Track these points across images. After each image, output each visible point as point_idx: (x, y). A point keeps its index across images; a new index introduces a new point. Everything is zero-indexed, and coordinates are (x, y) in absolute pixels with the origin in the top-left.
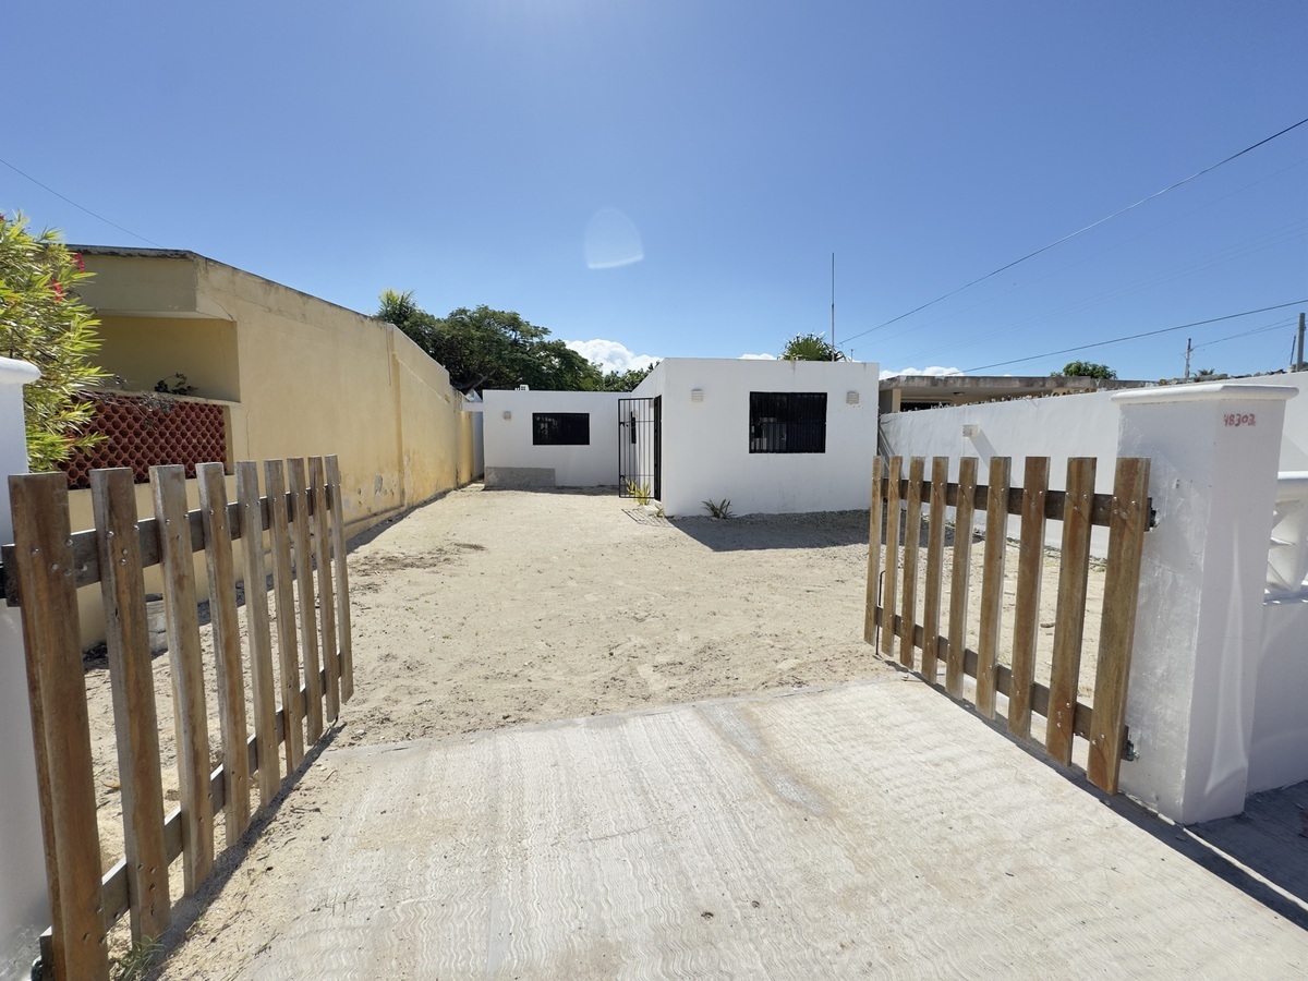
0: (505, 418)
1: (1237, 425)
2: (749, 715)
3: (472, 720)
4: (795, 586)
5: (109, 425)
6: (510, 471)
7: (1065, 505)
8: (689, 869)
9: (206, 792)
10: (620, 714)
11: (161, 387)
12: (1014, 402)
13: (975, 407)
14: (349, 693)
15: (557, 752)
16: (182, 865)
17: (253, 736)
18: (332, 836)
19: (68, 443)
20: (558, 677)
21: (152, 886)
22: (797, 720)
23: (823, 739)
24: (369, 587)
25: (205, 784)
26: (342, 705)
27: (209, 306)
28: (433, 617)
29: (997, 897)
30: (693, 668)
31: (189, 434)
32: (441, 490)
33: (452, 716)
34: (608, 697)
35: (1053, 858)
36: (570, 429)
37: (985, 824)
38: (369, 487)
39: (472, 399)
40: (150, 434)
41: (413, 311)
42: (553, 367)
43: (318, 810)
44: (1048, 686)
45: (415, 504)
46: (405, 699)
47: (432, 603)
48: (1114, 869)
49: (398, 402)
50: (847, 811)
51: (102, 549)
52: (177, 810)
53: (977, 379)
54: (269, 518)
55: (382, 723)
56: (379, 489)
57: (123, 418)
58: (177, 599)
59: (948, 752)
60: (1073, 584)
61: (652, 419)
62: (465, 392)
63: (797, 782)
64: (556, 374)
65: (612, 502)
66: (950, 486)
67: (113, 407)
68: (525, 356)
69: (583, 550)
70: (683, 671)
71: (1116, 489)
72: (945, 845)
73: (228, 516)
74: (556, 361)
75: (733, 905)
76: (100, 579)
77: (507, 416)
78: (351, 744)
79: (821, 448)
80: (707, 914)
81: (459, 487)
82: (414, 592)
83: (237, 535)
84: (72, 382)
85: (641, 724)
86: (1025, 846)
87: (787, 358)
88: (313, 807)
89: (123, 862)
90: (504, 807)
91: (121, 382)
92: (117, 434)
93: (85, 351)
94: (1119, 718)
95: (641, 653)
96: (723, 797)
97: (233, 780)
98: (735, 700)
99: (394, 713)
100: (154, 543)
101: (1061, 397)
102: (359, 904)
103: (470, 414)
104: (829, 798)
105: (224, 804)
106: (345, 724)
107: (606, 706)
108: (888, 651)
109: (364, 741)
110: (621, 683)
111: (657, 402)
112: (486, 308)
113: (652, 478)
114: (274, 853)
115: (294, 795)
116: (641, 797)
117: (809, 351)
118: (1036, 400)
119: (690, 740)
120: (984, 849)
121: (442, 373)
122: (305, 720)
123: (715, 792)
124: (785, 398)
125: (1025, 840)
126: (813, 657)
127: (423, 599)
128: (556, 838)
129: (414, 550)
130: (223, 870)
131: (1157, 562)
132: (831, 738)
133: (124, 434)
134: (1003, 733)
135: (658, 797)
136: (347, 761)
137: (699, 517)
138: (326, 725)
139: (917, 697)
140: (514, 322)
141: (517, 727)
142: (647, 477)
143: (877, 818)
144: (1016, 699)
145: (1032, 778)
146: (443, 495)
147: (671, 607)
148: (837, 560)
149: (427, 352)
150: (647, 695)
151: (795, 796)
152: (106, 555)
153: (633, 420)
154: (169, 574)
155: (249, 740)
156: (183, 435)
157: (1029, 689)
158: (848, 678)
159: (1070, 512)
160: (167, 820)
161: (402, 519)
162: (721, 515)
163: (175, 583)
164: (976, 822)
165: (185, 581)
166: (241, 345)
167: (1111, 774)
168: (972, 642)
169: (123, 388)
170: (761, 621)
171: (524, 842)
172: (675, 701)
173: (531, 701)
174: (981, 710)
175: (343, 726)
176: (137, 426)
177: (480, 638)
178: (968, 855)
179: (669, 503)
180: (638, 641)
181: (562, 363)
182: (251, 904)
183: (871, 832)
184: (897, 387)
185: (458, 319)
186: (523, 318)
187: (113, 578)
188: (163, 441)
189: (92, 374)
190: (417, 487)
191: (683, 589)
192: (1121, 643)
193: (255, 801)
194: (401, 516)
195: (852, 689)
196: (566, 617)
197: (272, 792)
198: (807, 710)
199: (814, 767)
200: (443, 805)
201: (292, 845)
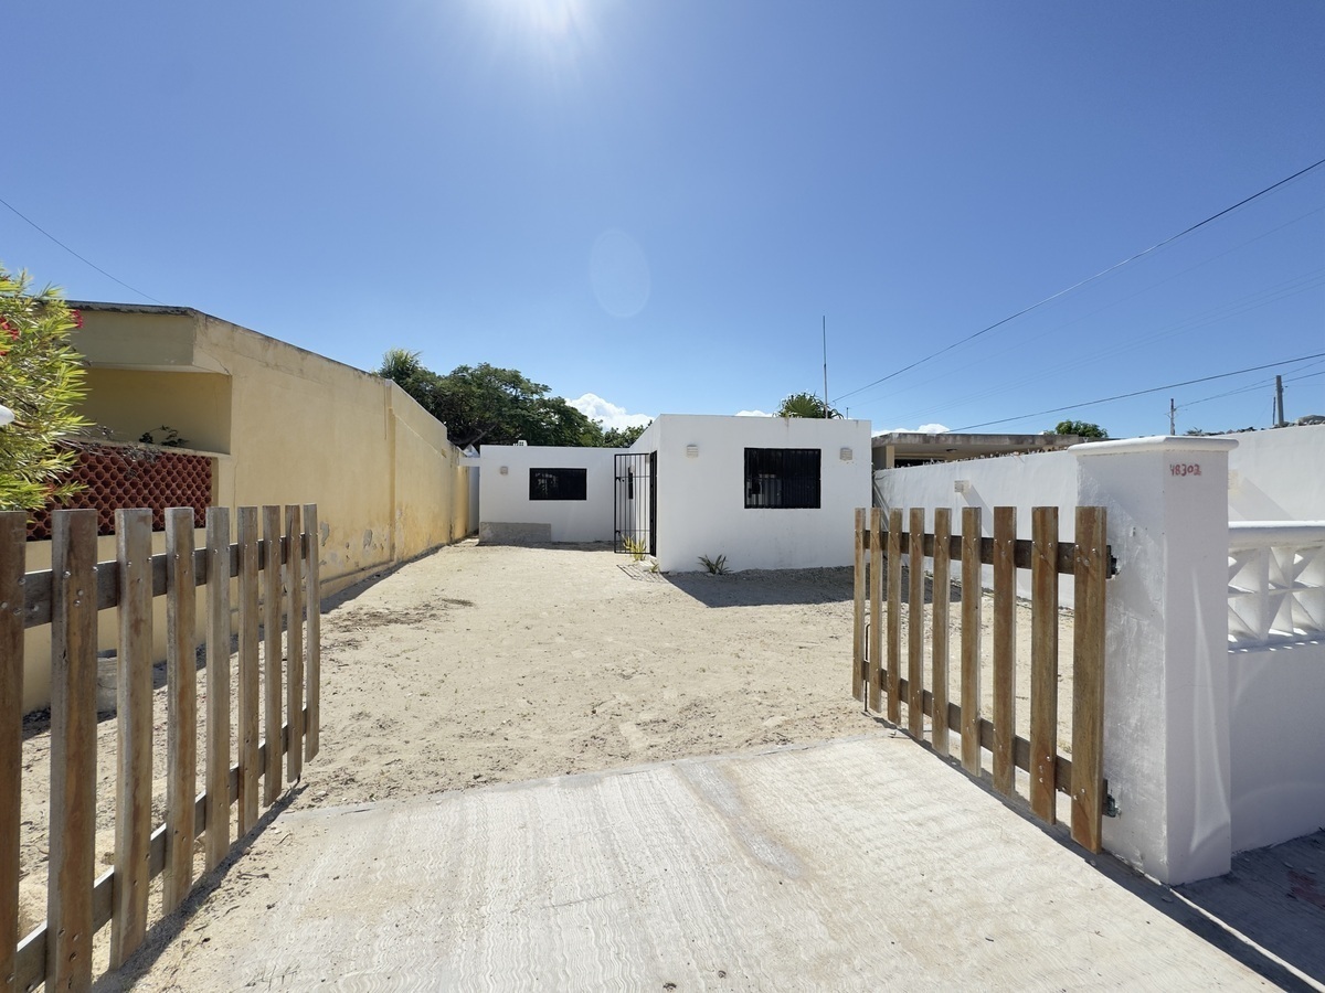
0: (502, 473)
1: (1184, 475)
2: (729, 774)
3: (441, 781)
4: (788, 642)
5: (92, 475)
6: (506, 526)
7: (1033, 554)
8: (654, 936)
9: (144, 852)
10: (597, 773)
11: (146, 439)
12: (1002, 458)
13: (965, 463)
14: (313, 751)
15: (527, 813)
16: (110, 935)
17: (203, 794)
18: (279, 904)
19: (45, 491)
20: (536, 736)
21: (73, 955)
22: (779, 778)
23: (804, 798)
24: (350, 643)
25: (143, 842)
26: (305, 766)
27: (205, 360)
28: (413, 674)
29: (976, 964)
30: (677, 726)
31: (174, 485)
32: (433, 545)
33: (421, 775)
34: (585, 756)
35: (1035, 922)
36: (569, 485)
37: (967, 886)
38: (357, 541)
39: (470, 454)
40: (133, 485)
41: (414, 369)
42: (552, 423)
43: (266, 876)
44: (1029, 740)
45: (406, 559)
46: (374, 759)
47: (413, 659)
48: (1098, 933)
49: (392, 455)
50: (825, 873)
51: (56, 590)
52: (111, 870)
53: (968, 436)
54: (238, 565)
55: (346, 783)
56: (368, 543)
57: (107, 469)
58: (132, 644)
59: (932, 812)
60: (1044, 633)
61: (648, 474)
62: (463, 448)
63: (775, 843)
64: (555, 430)
65: (608, 557)
66: (928, 537)
67: (98, 457)
68: (524, 412)
69: (574, 606)
70: (666, 729)
71: (1077, 537)
72: (924, 909)
73: (194, 561)
74: (555, 418)
75: (698, 974)
76: (50, 619)
77: (504, 471)
78: (310, 806)
79: (817, 505)
80: (669, 985)
81: (453, 542)
82: (395, 648)
83: (203, 581)
84: (55, 430)
85: (617, 783)
86: (1006, 910)
87: (783, 415)
88: (261, 873)
89: (44, 926)
90: (465, 872)
91: (108, 433)
92: (99, 484)
93: (69, 401)
94: (1097, 770)
95: (624, 711)
96: (696, 859)
97: (175, 841)
98: (719, 757)
99: (360, 774)
100: (113, 586)
101: (1047, 453)
102: (299, 977)
103: (467, 470)
104: (807, 859)
105: (163, 867)
106: (307, 786)
107: (583, 765)
108: (876, 707)
109: (324, 803)
110: (601, 742)
111: (653, 458)
112: (488, 365)
113: (648, 533)
114: (214, 923)
115: (245, 860)
116: (611, 861)
117: (804, 408)
118: (1023, 456)
119: (667, 799)
120: (964, 913)
121: (440, 429)
122: (262, 780)
123: (688, 854)
124: (780, 454)
125: (1007, 902)
126: (801, 714)
127: (404, 655)
128: (516, 905)
129: (399, 606)
130: (154, 941)
131: (1121, 609)
132: (812, 796)
133: (106, 484)
134: (990, 791)
135: (629, 860)
136: (303, 824)
137: (694, 573)
138: (286, 785)
139: (903, 755)
140: (515, 380)
141: (488, 787)
142: (643, 533)
143: (855, 881)
144: (999, 754)
145: (1017, 837)
146: (435, 550)
147: (659, 664)
148: (832, 616)
149: (427, 408)
150: (626, 753)
151: (771, 858)
152: (60, 594)
153: (631, 475)
154: (125, 617)
155: (197, 799)
156: (168, 486)
157: (1010, 743)
158: (834, 735)
159: (1038, 560)
160: (97, 883)
161: (390, 574)
162: (717, 571)
163: (131, 626)
164: (957, 884)
165: (142, 625)
166: (235, 399)
167: (1094, 832)
168: (955, 696)
169: (109, 439)
170: (750, 678)
171: (483, 908)
172: (656, 759)
173: (505, 760)
174: (965, 766)
175: (305, 788)
176: (121, 476)
177: (459, 695)
178: (948, 919)
179: (664, 559)
180: (623, 698)
181: (561, 419)
182: (181, 979)
183: (848, 896)
184: (890, 444)
185: (460, 377)
186: (524, 375)
187: (65, 619)
188: (146, 492)
189: (74, 422)
190: (407, 542)
191: (673, 645)
192: (1093, 692)
193: (199, 865)
194: (390, 572)
195: (838, 747)
196: (551, 675)
197: (218, 856)
198: (790, 768)
199: (792, 827)
200: (401, 870)
201: (233, 914)
